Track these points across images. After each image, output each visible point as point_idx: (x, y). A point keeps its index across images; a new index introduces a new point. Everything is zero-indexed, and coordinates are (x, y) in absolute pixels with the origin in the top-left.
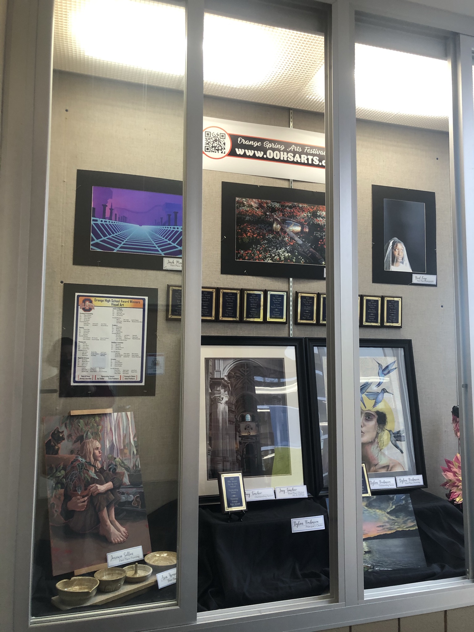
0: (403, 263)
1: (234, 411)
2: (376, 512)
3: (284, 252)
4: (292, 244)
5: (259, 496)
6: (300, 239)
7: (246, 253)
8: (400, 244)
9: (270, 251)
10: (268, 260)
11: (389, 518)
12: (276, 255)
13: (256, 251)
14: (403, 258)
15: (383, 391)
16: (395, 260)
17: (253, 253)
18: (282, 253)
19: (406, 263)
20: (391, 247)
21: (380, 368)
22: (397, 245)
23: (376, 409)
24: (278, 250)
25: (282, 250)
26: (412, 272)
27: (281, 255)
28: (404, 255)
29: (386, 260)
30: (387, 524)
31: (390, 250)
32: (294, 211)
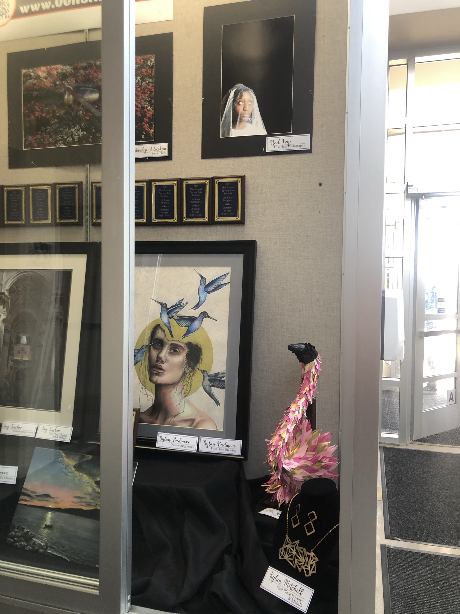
0: (251, 122)
1: (10, 331)
2: (82, 477)
3: (78, 130)
4: (87, 118)
5: (17, 430)
6: (98, 110)
7: (34, 139)
8: (247, 92)
9: (61, 132)
10: (60, 144)
11: (94, 490)
12: (68, 137)
13: (46, 134)
14: (251, 115)
15: (202, 316)
16: (239, 119)
17: (42, 138)
18: (75, 133)
19: (257, 122)
20: (232, 99)
21: (202, 282)
22: (241, 96)
23: (187, 339)
24: (71, 130)
25: (76, 129)
26: (266, 133)
27: (75, 135)
28: (253, 109)
29: (224, 121)
30: (87, 497)
31: (229, 105)
32: (89, 72)
